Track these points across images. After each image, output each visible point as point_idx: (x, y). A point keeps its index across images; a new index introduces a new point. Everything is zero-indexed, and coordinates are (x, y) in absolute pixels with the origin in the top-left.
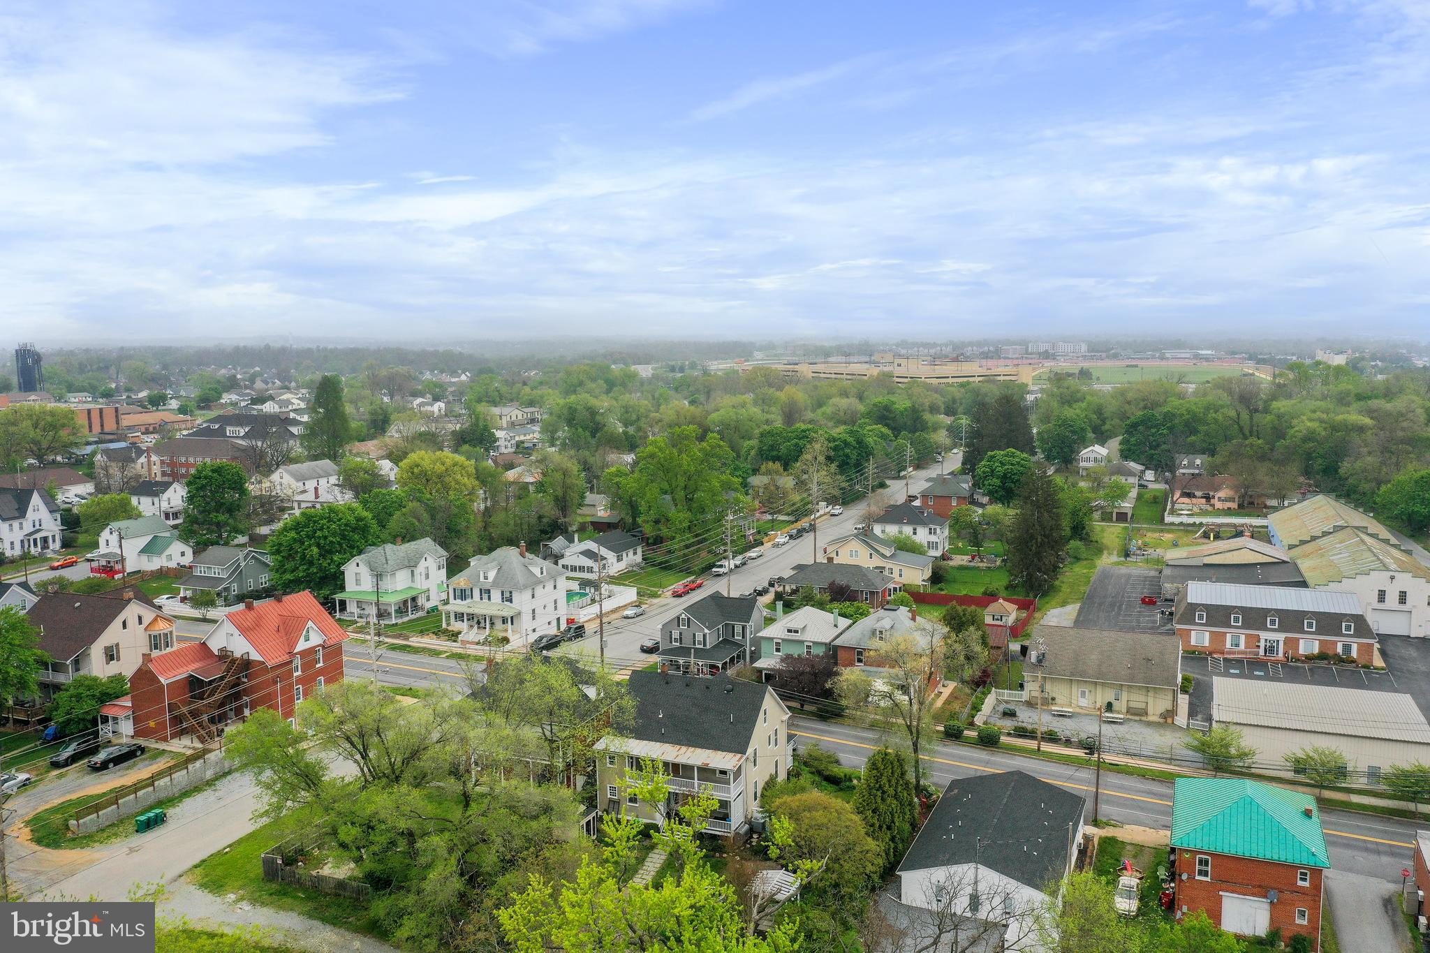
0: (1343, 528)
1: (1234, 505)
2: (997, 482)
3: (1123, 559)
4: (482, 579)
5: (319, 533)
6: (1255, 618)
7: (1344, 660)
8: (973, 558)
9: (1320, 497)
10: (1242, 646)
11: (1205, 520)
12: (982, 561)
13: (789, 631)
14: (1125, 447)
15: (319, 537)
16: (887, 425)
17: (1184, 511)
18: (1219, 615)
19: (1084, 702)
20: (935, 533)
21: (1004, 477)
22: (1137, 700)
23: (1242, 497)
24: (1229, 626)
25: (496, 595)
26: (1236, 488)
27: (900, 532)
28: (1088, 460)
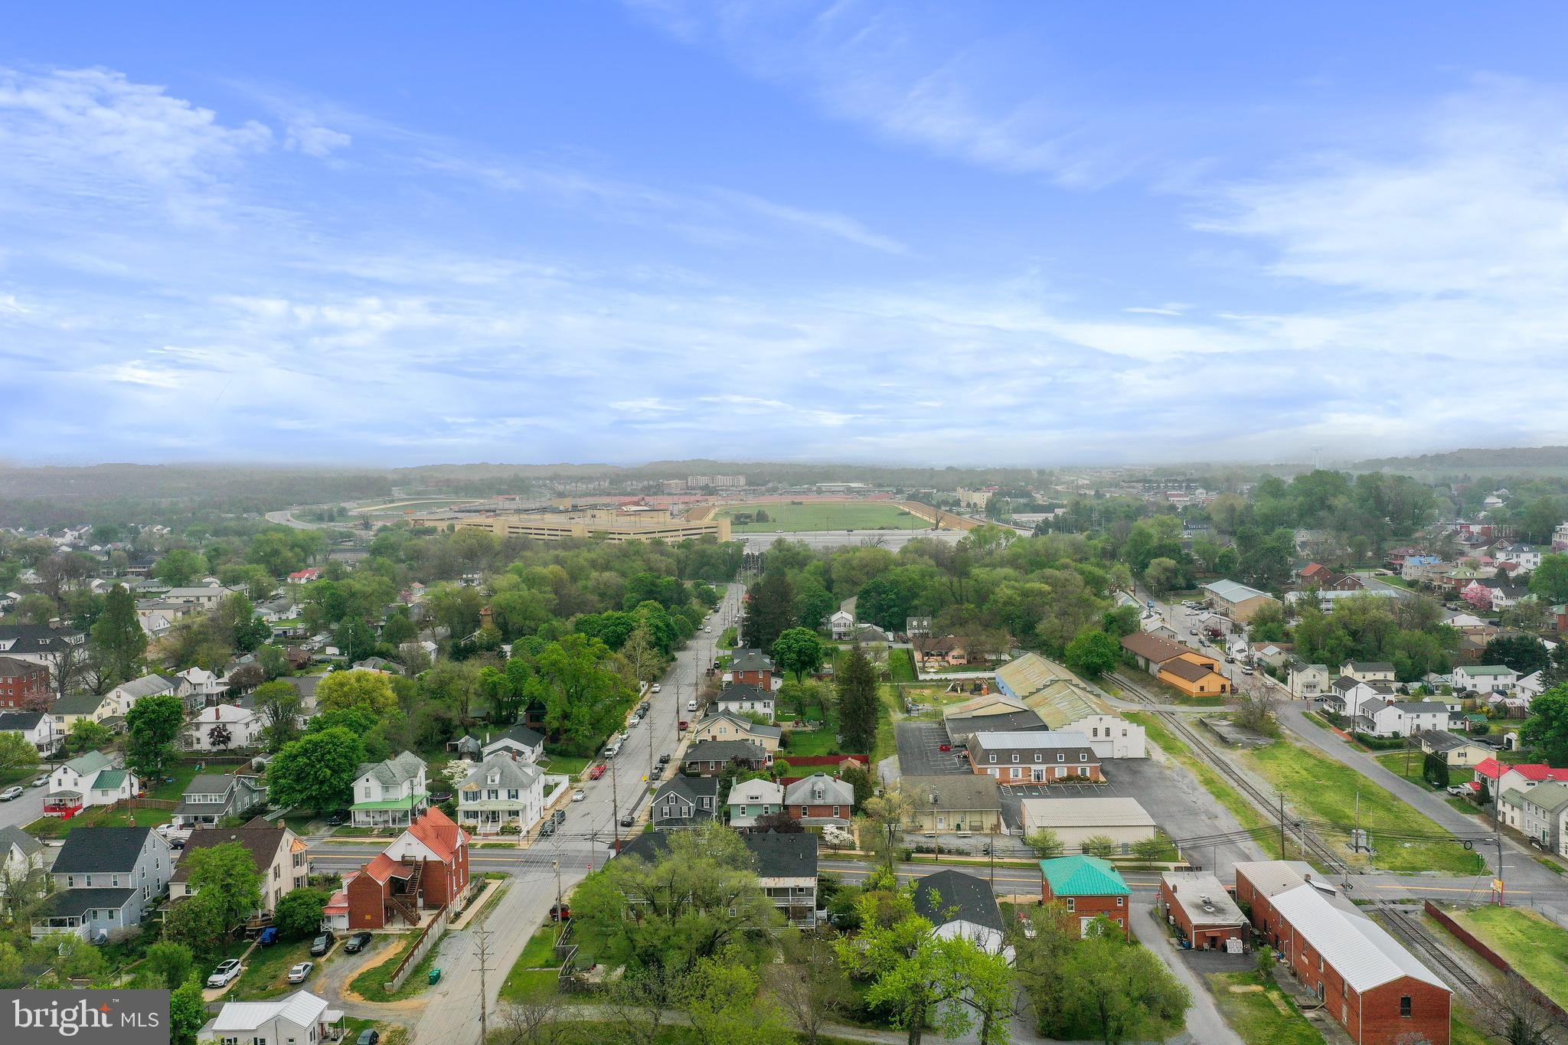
0: (1057, 681)
1: (964, 661)
2: (794, 656)
3: (906, 715)
4: (489, 782)
5: (328, 757)
6: (1027, 755)
7: (1082, 779)
8: (797, 723)
9: (1030, 654)
10: (1020, 776)
11: (951, 676)
12: (805, 726)
13: (752, 798)
14: (861, 610)
15: (328, 760)
16: (655, 599)
17: (931, 670)
18: (1004, 756)
19: (941, 826)
20: (769, 706)
21: (800, 652)
22: (975, 819)
23: (970, 654)
24: (1012, 763)
25: (503, 794)
26: (964, 648)
27: (741, 708)
28: (839, 625)
